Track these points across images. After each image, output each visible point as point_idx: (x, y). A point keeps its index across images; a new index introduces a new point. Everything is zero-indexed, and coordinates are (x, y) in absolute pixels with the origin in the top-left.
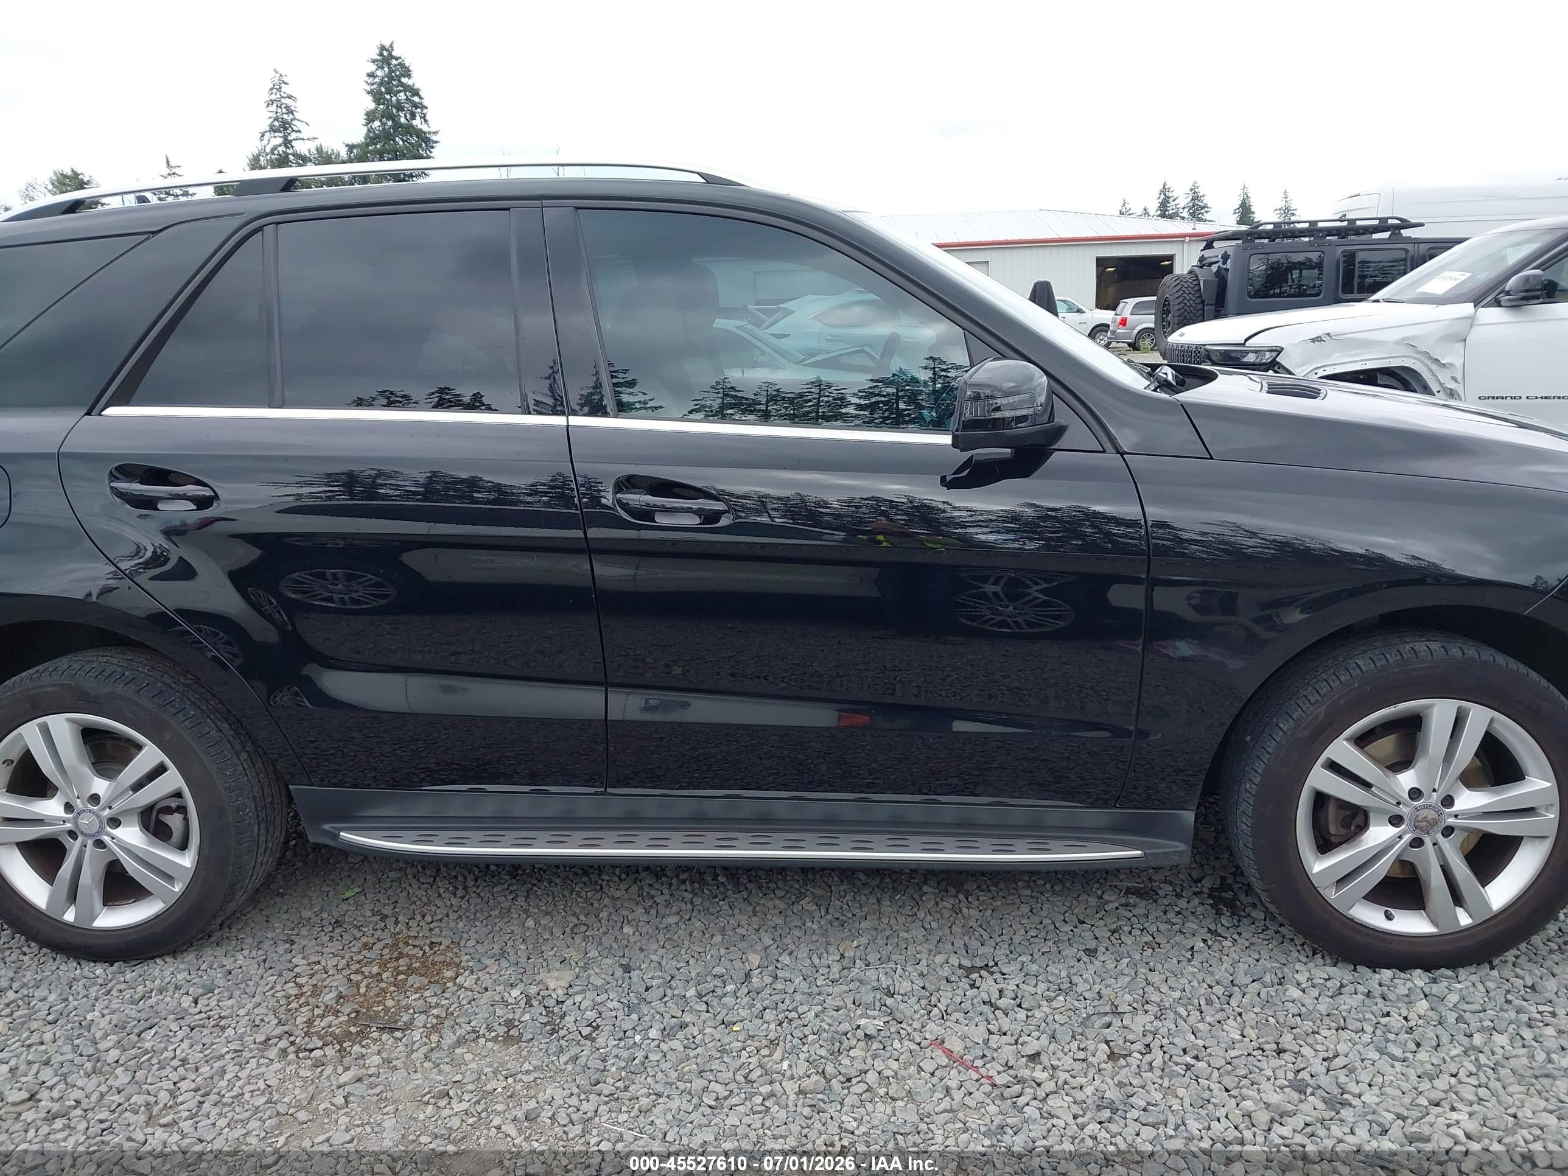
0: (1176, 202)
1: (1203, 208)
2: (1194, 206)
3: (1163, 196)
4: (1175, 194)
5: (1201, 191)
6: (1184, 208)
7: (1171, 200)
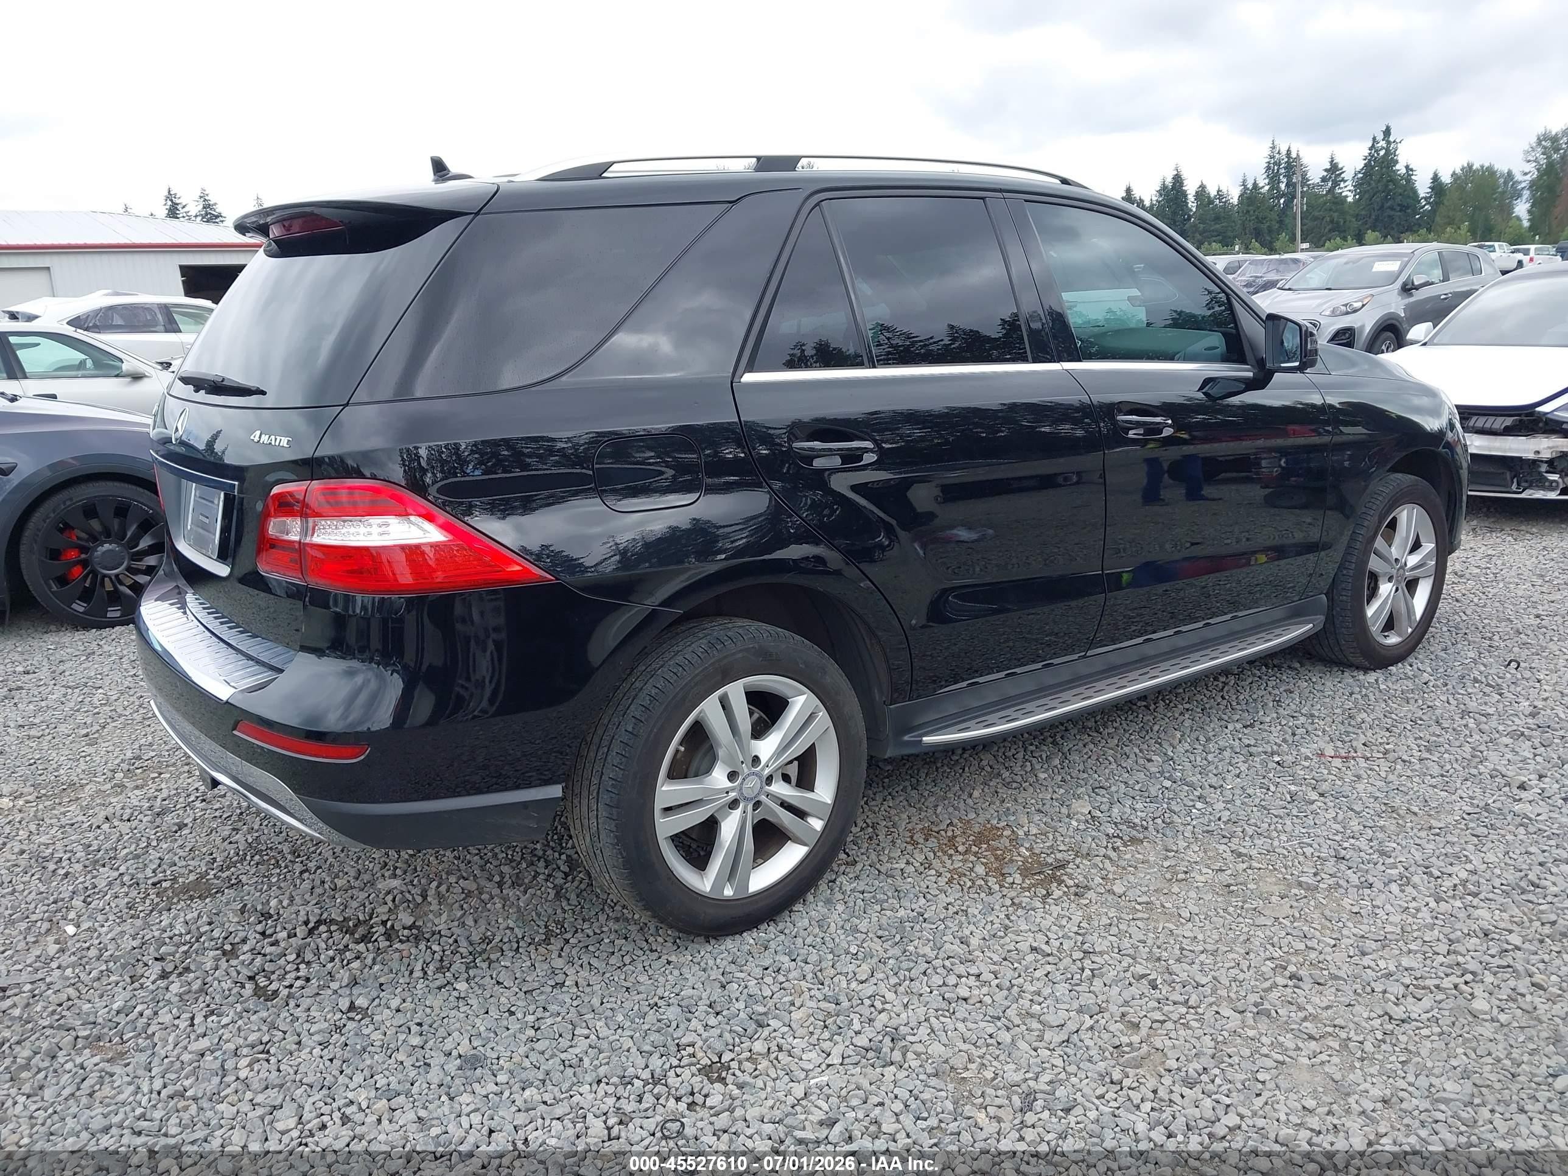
0: (185, 210)
1: (217, 217)
2: (207, 214)
3: (169, 203)
4: (183, 201)
5: (213, 199)
6: (196, 216)
7: (179, 207)
